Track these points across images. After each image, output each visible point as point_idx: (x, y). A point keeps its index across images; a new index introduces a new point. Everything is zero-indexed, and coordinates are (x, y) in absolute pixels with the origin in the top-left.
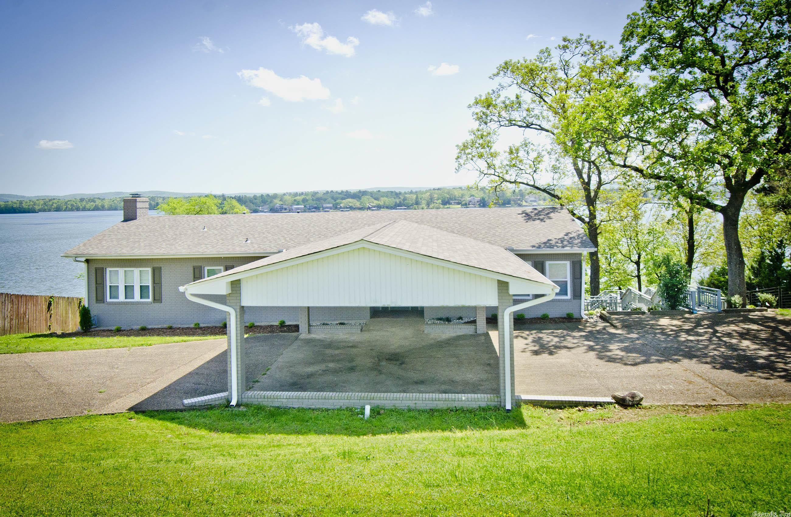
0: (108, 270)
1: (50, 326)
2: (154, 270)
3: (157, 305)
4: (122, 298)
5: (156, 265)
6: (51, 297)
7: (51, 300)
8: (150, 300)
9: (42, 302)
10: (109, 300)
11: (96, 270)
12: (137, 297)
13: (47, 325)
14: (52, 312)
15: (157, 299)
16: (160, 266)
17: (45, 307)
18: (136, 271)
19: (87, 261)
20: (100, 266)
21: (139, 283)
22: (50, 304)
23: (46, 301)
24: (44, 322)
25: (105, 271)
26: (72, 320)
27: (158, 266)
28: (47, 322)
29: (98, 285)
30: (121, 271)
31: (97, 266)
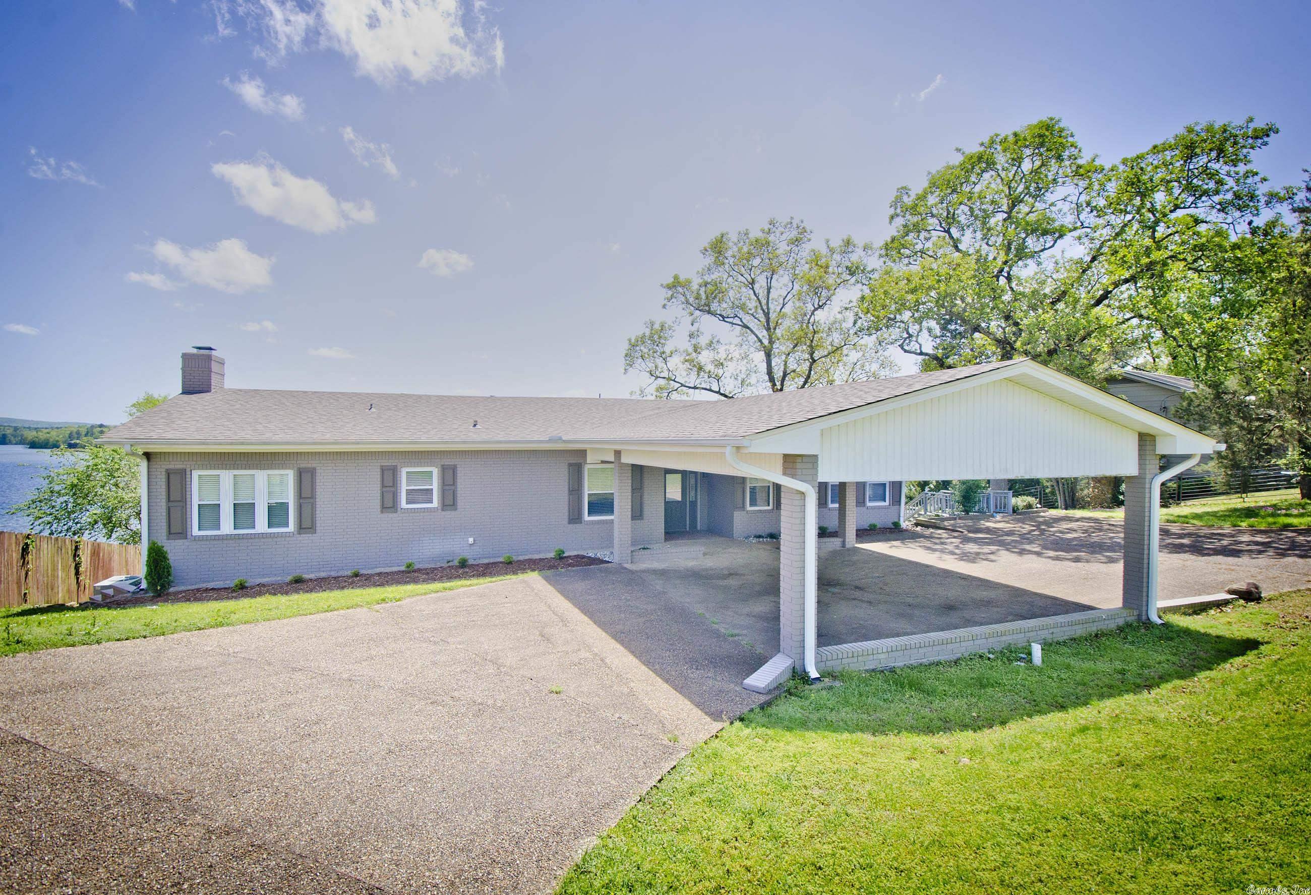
0: (196, 474)
1: (25, 594)
2: (301, 474)
3: (306, 538)
4: (227, 526)
5: (304, 464)
6: (28, 537)
7: (29, 541)
8: (292, 527)
9: (10, 544)
10: (196, 531)
11: (169, 474)
12: (261, 524)
13: (20, 593)
14: (30, 566)
15: (306, 526)
16: (314, 465)
17: (16, 555)
18: (261, 477)
19: (148, 455)
20: (178, 465)
21: (266, 498)
22: (25, 550)
23: (17, 544)
24: (15, 586)
25: (188, 476)
26: (63, 581)
27: (310, 466)
28: (19, 588)
29: (171, 504)
30: (226, 477)
31: (171, 467)
